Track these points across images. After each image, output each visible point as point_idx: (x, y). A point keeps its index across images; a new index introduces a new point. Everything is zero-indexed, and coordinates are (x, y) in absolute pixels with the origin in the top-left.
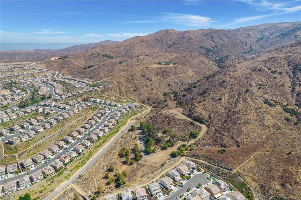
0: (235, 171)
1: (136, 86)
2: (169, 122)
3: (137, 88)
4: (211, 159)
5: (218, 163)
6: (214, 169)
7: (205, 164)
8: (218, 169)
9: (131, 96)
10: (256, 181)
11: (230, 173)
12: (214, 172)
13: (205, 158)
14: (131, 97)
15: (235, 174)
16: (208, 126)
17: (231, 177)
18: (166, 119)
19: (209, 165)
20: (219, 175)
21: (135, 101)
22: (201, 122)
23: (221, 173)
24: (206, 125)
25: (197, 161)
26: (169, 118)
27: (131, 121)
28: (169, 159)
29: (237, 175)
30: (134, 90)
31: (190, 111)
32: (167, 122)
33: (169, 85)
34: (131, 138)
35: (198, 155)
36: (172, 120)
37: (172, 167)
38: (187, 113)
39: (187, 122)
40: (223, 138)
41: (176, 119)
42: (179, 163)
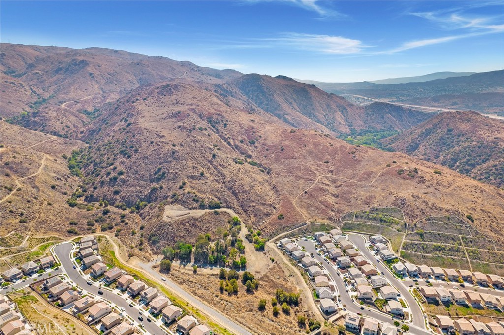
0: (308, 223)
1: (11, 212)
2: (194, 225)
3: (22, 214)
5: (294, 225)
6: (297, 232)
7: (287, 234)
8: (299, 229)
9: (33, 235)
10: (323, 219)
11: (308, 226)
12: (299, 234)
13: (281, 230)
14: (38, 237)
15: (311, 224)
16: (230, 208)
17: (312, 228)
18: (185, 225)
19: (291, 233)
20: (305, 233)
21: (55, 238)
22: (219, 207)
23: (304, 231)
24: (224, 207)
25: (280, 237)
26: (188, 222)
27: (131, 264)
28: (265, 254)
29: (313, 224)
30: (20, 222)
31: (197, 201)
32: (192, 227)
33: (53, 187)
34: (189, 275)
35: (273, 233)
36: (196, 223)
37: (281, 255)
38: (196, 205)
39: (210, 214)
40: (257, 209)
41: (198, 217)
42: (276, 249)
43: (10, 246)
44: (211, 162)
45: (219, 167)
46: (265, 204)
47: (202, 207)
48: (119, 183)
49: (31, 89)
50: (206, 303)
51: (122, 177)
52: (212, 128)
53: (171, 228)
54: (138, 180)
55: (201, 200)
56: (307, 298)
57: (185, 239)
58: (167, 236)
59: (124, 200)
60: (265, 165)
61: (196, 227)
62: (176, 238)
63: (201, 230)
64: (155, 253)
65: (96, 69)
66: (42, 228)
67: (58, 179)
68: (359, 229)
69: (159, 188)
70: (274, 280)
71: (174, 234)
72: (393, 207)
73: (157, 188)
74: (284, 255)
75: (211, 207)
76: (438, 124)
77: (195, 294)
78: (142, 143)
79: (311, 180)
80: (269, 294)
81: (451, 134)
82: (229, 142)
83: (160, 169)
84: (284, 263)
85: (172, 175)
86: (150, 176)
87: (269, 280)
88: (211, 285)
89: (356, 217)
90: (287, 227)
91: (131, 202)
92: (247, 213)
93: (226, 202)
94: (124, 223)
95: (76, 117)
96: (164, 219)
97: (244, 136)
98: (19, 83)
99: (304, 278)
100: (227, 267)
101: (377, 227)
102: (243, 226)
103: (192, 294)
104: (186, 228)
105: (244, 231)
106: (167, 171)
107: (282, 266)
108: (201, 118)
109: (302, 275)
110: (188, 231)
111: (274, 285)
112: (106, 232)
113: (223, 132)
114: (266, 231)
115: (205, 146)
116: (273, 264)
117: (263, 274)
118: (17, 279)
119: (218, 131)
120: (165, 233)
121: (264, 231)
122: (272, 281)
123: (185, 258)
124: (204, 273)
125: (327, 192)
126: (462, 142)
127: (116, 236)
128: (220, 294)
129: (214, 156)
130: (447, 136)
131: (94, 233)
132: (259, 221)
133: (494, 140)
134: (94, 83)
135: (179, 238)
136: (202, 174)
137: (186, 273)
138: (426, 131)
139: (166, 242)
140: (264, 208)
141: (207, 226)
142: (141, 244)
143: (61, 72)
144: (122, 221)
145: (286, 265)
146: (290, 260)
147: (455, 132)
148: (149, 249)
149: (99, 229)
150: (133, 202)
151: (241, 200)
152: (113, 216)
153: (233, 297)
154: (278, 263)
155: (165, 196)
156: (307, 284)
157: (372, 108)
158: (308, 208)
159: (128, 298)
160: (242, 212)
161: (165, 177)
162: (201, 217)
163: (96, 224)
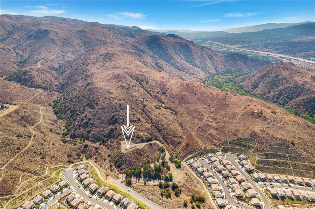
0: (203, 148)
1: (35, 152)
2: (140, 154)
3: (41, 153)
4: (190, 152)
5: (195, 150)
7: (192, 156)
8: (198, 153)
10: (211, 145)
11: (203, 150)
12: (199, 156)
13: (188, 154)
14: (53, 167)
15: (205, 149)
16: (158, 140)
17: (205, 151)
18: (135, 154)
19: (194, 155)
20: (202, 155)
22: (151, 140)
23: (201, 153)
24: (154, 140)
25: (188, 158)
26: (136, 152)
27: (109, 181)
28: (182, 170)
29: (206, 149)
30: (41, 158)
31: (139, 138)
32: (139, 156)
33: (51, 130)
34: (142, 186)
35: (184, 156)
36: (140, 152)
37: (191, 170)
38: (139, 141)
39: (148, 145)
40: (173, 140)
41: (141, 149)
42: (187, 167)
43: (40, 175)
44: (143, 110)
45: (148, 113)
46: (177, 136)
47: (142, 141)
48: (89, 126)
49: (16, 52)
50: (155, 204)
51: (91, 121)
52: (140, 85)
53: (128, 157)
54: (101, 123)
55: (141, 137)
56: (208, 197)
57: (136, 163)
58: (126, 162)
59: (94, 136)
60: (173, 109)
61: (141, 155)
62: (131, 163)
63: (144, 157)
64: (121, 173)
65: (55, 36)
66: (53, 161)
67: (52, 124)
68: (231, 151)
69: (115, 129)
70: (189, 187)
71: (130, 160)
72: (250, 137)
73: (114, 129)
74: (192, 170)
75: (147, 141)
76: (270, 71)
77: (148, 199)
78: (100, 98)
79: (201, 119)
80: (188, 195)
81: (278, 78)
82: (150, 94)
83: (113, 116)
84: (193, 176)
85: (122, 120)
86: (108, 120)
87: (186, 187)
88: (156, 192)
89: (229, 143)
90: (192, 151)
91: (99, 138)
92: (167, 143)
93: (155, 136)
94: (98, 153)
95: (50, 74)
96: (122, 151)
97: (158, 89)
98: (7, 49)
99: (205, 185)
100: (162, 180)
101: (241, 149)
102: (166, 151)
103: (147, 199)
104: (135, 156)
105: (168, 156)
106: (118, 118)
107: (192, 178)
108: (132, 79)
109: (204, 183)
110: (137, 158)
111: (190, 190)
112: (89, 160)
113: (146, 87)
114: (180, 154)
115: (138, 100)
116: (187, 177)
117: (182, 183)
118: (50, 197)
119: (143, 87)
120: (125, 161)
121: (179, 155)
122: (188, 187)
123: (138, 176)
124: (150, 185)
125: (212, 127)
126: (285, 83)
127: (95, 162)
128: (161, 198)
129: (144, 106)
130: (276, 79)
131: (82, 161)
132: (175, 148)
133: (303, 83)
134: (55, 46)
135: (133, 163)
136: (139, 119)
137: (140, 185)
138: (263, 75)
139: (126, 166)
140: (177, 139)
141: (147, 154)
142: (111, 167)
143: (32, 38)
144: (97, 152)
145: (194, 176)
146: (196, 174)
147: (280, 77)
148: (116, 171)
149: (84, 158)
150: (100, 138)
151: (163, 134)
152: (91, 148)
153: (169, 199)
154: (189, 175)
155: (119, 134)
156: (207, 189)
157: (228, 57)
158: (202, 138)
159: (113, 205)
160: (164, 142)
161: (117, 121)
162: (143, 148)
163: (82, 154)
